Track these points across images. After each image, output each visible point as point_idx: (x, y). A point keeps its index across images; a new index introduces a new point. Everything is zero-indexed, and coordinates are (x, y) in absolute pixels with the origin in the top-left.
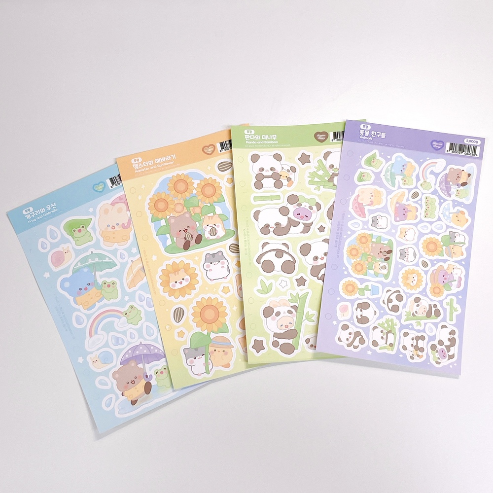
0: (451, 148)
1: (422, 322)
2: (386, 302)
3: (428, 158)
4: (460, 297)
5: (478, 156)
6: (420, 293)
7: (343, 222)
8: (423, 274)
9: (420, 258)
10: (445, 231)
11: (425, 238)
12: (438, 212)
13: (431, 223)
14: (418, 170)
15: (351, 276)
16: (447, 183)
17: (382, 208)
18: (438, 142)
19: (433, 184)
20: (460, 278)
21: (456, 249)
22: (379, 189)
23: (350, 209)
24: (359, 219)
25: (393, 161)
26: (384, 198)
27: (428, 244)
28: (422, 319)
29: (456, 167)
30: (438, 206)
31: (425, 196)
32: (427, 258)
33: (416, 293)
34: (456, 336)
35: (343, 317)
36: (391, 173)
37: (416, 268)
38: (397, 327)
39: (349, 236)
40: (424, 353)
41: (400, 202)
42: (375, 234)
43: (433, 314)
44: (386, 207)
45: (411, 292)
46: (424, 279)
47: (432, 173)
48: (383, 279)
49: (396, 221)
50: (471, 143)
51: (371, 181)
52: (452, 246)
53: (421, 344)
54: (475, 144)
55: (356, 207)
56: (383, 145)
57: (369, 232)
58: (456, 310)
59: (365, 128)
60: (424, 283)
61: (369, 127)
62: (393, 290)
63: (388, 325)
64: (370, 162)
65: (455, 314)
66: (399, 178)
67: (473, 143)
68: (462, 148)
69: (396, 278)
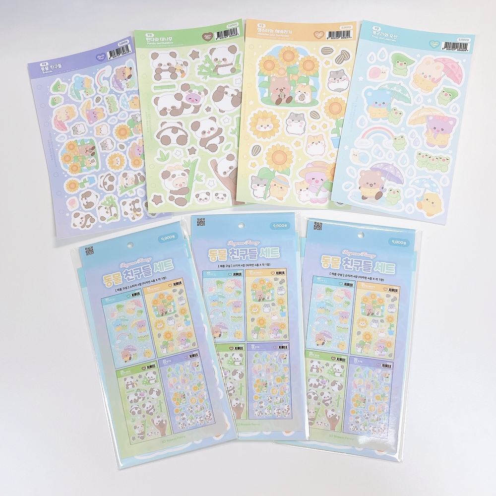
0: (111, 55)
1: (134, 190)
2: (102, 186)
3: (98, 70)
6: (125, 169)
7: (51, 140)
10: (129, 117)
12: (119, 105)
15: (71, 177)
16: (117, 81)
18: (100, 55)
19: (108, 87)
22: (70, 105)
23: (54, 128)
24: (63, 133)
25: (73, 82)
26: (76, 110)
27: (119, 131)
29: (119, 67)
30: (117, 101)
31: (105, 97)
32: (122, 142)
33: (122, 170)
36: (75, 91)
37: (116, 152)
38: (116, 201)
39: (59, 148)
40: (142, 212)
42: (78, 139)
43: (140, 181)
46: (125, 158)
47: (104, 78)
48: (95, 170)
49: (90, 123)
50: (123, 45)
52: (137, 126)
54: (126, 43)
55: (58, 125)
56: (62, 73)
57: (74, 140)
59: (44, 65)
61: (47, 64)
62: (105, 175)
63: (109, 201)
64: (56, 88)
66: (82, 92)
67: (125, 44)
68: (118, 51)
69: (104, 165)
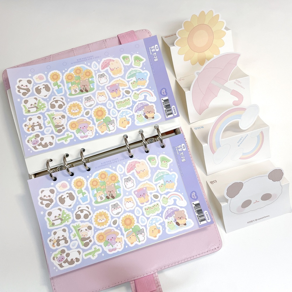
4: (75, 140)
5: (167, 118)
8: (80, 114)
9: (90, 109)
11: (103, 107)
13: (114, 107)
14: (144, 88)
17: (112, 77)
20: (87, 136)
21: (104, 128)
28: (53, 123)
34: (49, 147)
35: (35, 78)
41: (120, 85)
44: (113, 78)
45: (67, 111)
51: (125, 65)
53: (37, 128)
58: (66, 141)
60: (75, 117)
65: (63, 141)
